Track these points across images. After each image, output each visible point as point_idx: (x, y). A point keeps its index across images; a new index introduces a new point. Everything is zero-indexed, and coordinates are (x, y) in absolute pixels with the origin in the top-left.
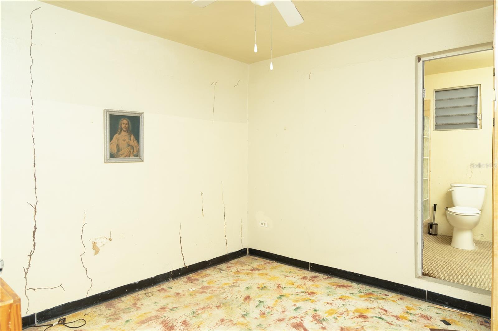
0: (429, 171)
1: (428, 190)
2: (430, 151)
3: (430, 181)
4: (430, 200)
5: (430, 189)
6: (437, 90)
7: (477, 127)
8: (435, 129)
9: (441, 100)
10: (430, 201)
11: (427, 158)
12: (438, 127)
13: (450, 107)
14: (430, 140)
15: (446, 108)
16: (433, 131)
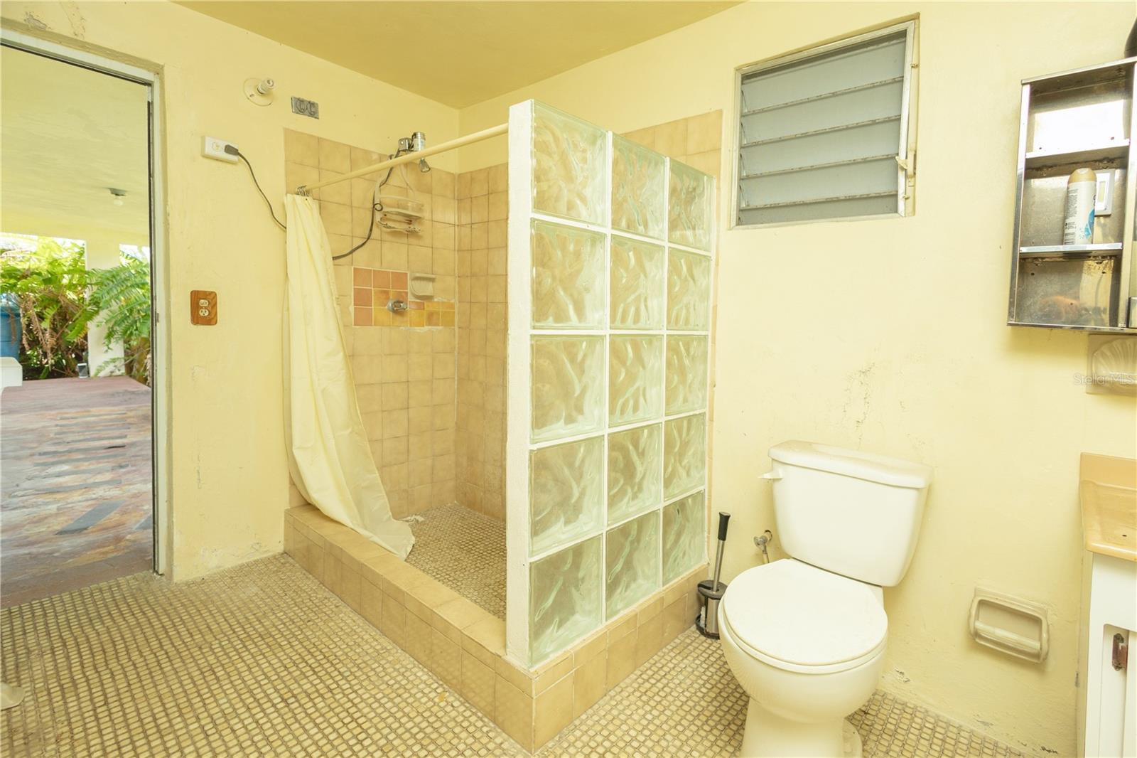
0: (709, 382)
1: (703, 453)
2: (715, 307)
3: (711, 420)
4: (710, 492)
5: (711, 450)
6: (746, 70)
7: (896, 211)
8: (738, 224)
9: (762, 111)
10: (710, 495)
11: (704, 333)
12: (746, 215)
13: (796, 138)
14: (717, 264)
15: (781, 140)
16: (730, 229)
